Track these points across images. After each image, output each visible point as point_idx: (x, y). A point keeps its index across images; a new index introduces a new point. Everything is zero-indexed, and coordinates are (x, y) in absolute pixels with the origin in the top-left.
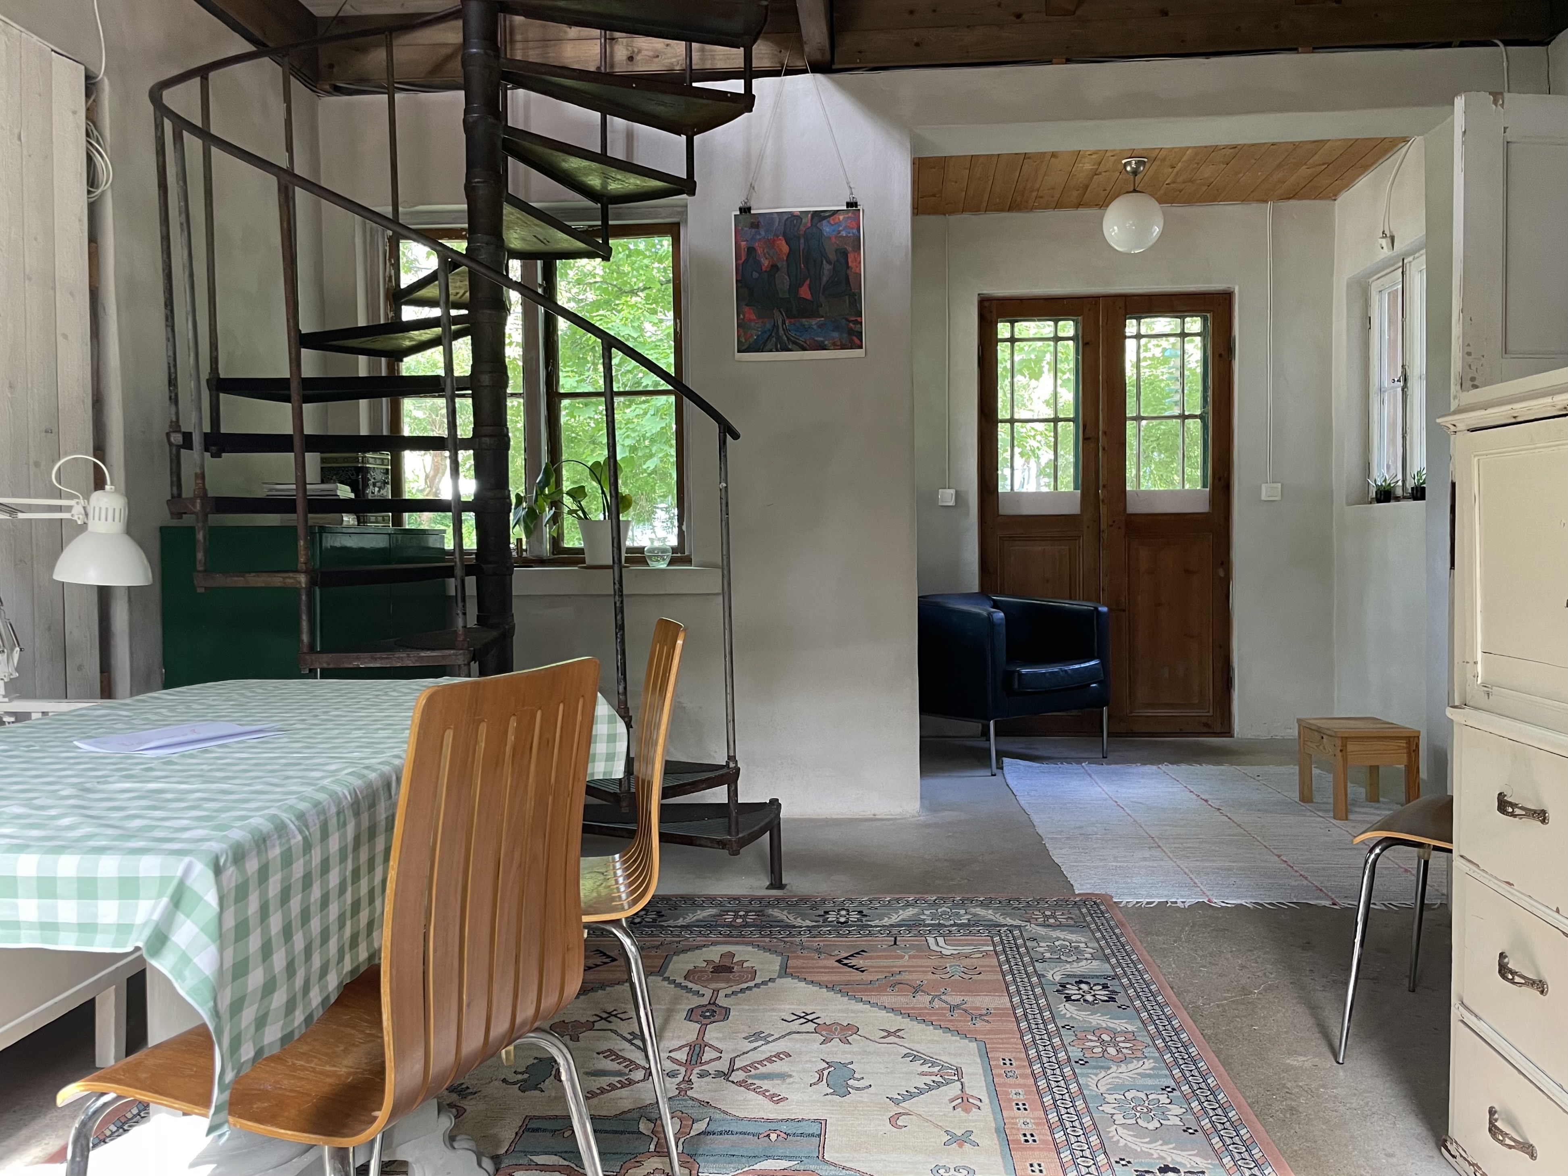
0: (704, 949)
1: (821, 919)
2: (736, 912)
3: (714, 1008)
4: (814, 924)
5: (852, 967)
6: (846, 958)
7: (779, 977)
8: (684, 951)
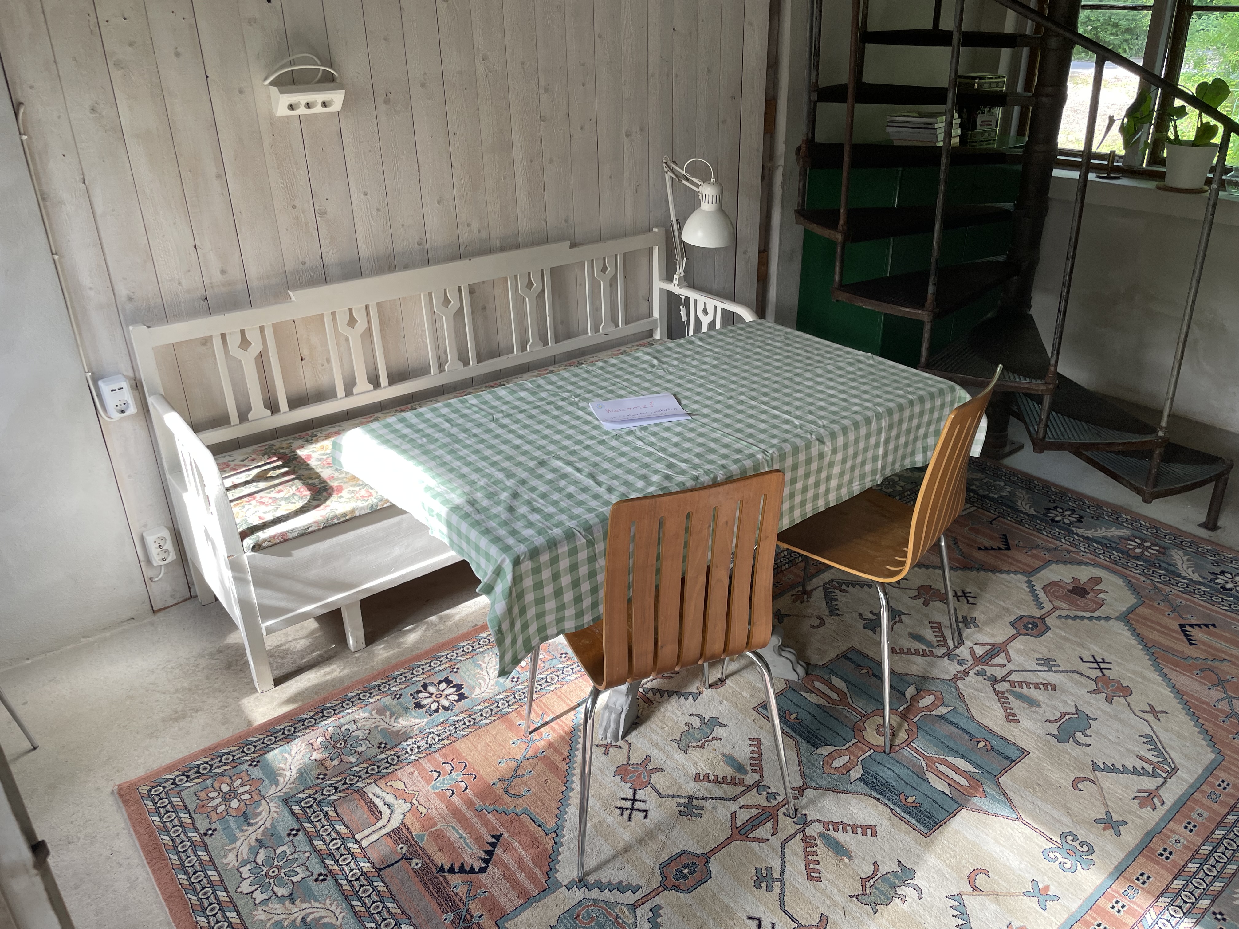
0: (1083, 567)
1: (1210, 577)
2: (1143, 541)
3: (1038, 622)
4: (1200, 580)
5: (1186, 636)
6: (1191, 626)
7: (1117, 618)
8: (1065, 562)
